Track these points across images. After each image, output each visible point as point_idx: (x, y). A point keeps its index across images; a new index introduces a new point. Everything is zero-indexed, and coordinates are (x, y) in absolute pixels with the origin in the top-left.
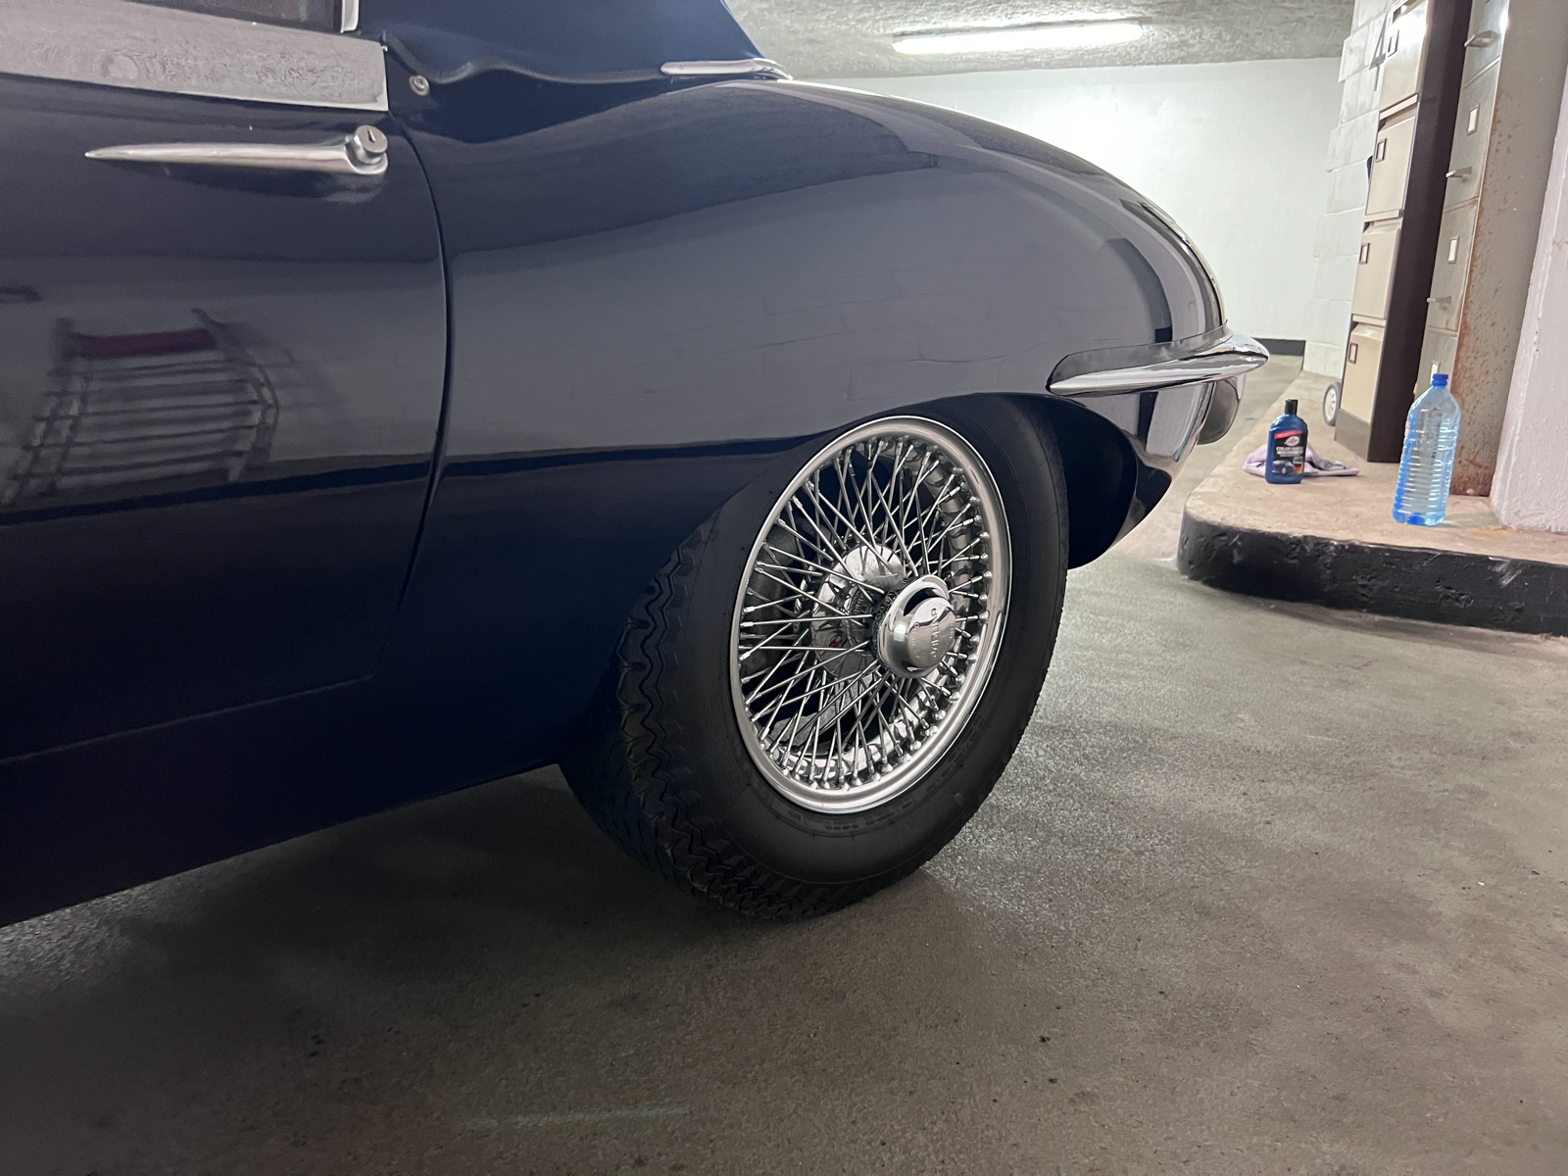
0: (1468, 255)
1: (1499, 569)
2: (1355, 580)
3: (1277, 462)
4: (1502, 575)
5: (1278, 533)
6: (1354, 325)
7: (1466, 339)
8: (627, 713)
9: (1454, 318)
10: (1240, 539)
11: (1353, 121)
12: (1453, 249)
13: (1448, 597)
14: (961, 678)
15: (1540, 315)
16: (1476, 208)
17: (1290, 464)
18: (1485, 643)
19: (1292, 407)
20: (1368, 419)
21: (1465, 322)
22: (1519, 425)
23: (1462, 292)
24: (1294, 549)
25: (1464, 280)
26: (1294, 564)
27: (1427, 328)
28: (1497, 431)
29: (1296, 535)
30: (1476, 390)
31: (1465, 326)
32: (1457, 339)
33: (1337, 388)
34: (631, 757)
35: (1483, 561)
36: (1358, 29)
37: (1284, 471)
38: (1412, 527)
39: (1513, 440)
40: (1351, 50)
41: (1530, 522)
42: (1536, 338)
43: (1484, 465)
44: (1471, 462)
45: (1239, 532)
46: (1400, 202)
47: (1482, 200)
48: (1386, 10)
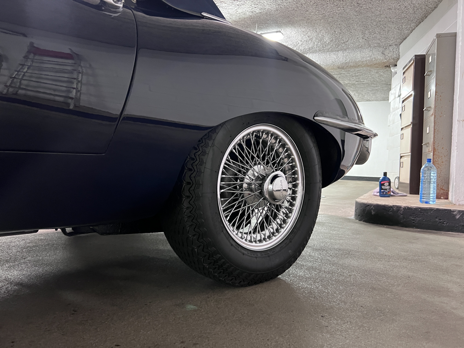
0: (433, 129)
2: (410, 218)
3: (382, 191)
4: (456, 215)
5: (385, 205)
6: (401, 157)
7: (435, 152)
8: (184, 198)
9: (431, 147)
10: (373, 207)
11: (394, 112)
12: (428, 130)
13: (440, 222)
14: (290, 215)
15: (456, 141)
16: (433, 116)
17: (386, 191)
19: (385, 174)
23: (432, 140)
24: (391, 209)
25: (432, 136)
26: (391, 214)
27: (423, 154)
28: (448, 179)
29: (391, 205)
31: (434, 149)
32: (432, 153)
33: (398, 178)
34: (185, 214)
35: (450, 210)
36: (393, 88)
37: (385, 193)
38: (426, 205)
39: (453, 179)
40: (392, 94)
41: (461, 203)
42: (456, 148)
43: (446, 189)
44: (442, 189)
45: (373, 205)
46: (411, 120)
47: (435, 114)
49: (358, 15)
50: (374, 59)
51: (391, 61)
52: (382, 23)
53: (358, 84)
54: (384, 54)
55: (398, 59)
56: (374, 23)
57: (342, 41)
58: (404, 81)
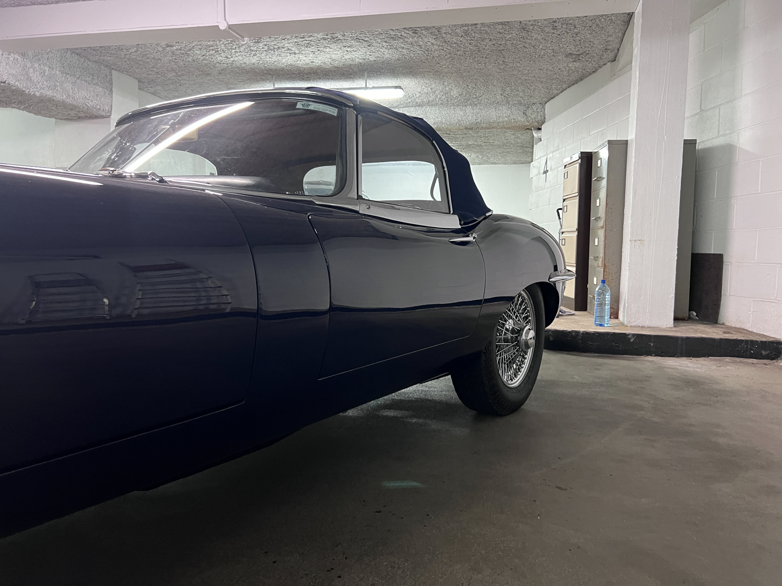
0: (602, 243)
2: (589, 343)
4: (630, 338)
5: (564, 330)
7: (606, 269)
9: (600, 263)
10: (552, 333)
11: (538, 192)
12: (596, 242)
13: (616, 346)
15: (629, 261)
16: (604, 229)
18: (628, 359)
20: (573, 296)
21: (604, 264)
22: (627, 295)
23: (602, 254)
24: (569, 335)
25: (603, 251)
26: (570, 339)
27: (589, 266)
28: (618, 297)
29: (570, 330)
30: (610, 285)
32: (603, 269)
35: (625, 335)
36: (536, 160)
38: (601, 327)
39: (625, 299)
40: (534, 167)
41: (633, 324)
42: (628, 268)
43: (616, 308)
44: (611, 307)
45: (551, 331)
46: (576, 226)
47: (606, 227)
48: (547, 154)
49: (501, 73)
50: (513, 121)
51: (534, 125)
52: (528, 81)
53: (486, 145)
54: (526, 115)
55: (543, 122)
56: (519, 81)
57: (475, 96)
58: (566, 177)
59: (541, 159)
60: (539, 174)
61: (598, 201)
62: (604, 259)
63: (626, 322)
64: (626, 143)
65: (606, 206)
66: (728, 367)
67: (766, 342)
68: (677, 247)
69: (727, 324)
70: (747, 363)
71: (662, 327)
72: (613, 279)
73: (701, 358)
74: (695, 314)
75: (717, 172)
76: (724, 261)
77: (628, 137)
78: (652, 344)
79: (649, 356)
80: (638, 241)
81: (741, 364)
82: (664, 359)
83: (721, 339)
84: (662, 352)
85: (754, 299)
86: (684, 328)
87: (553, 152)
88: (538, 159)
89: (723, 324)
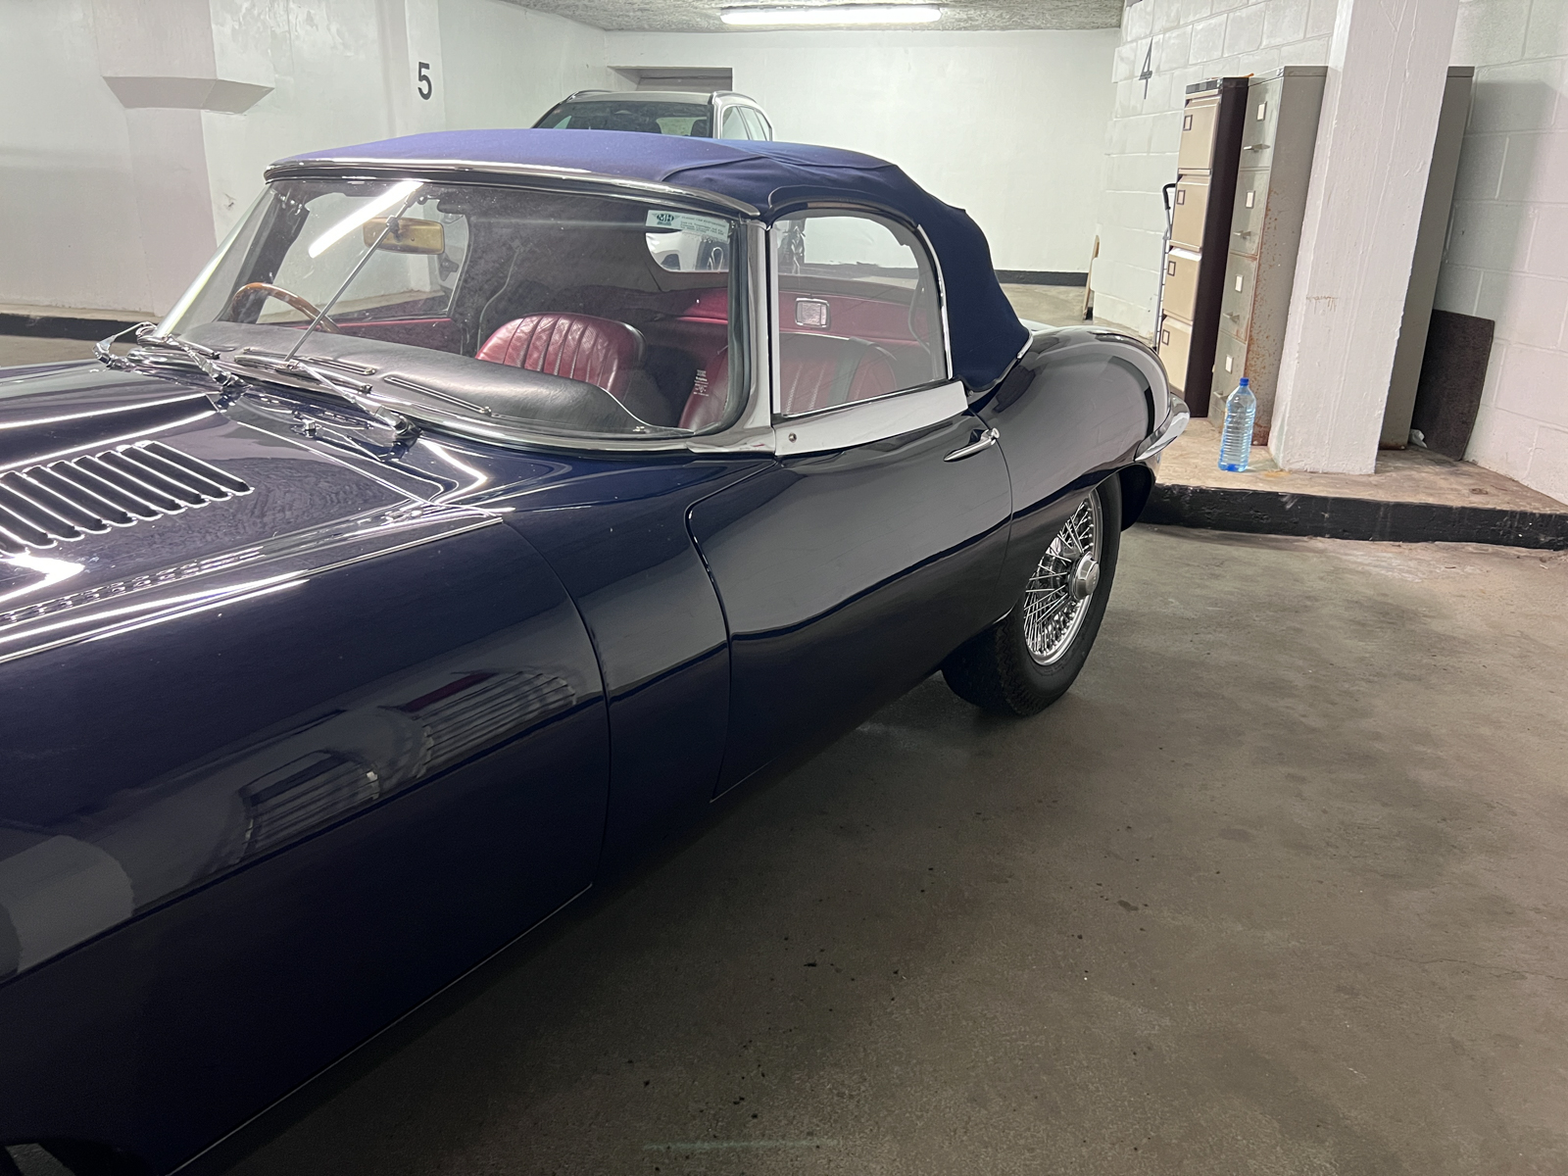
1: (1284, 499)
2: (1203, 509)
4: (1286, 503)
6: (1165, 317)
7: (1252, 346)
12: (1238, 284)
13: (1257, 517)
15: (1299, 340)
16: (1256, 263)
18: (1278, 544)
21: (1251, 336)
22: (1288, 408)
23: (1248, 316)
24: (1168, 495)
25: (1250, 306)
26: (1169, 503)
27: (1220, 331)
28: (1271, 404)
29: (1167, 484)
30: (1258, 378)
32: (1246, 346)
35: (1276, 495)
38: (1231, 474)
39: (1284, 415)
40: (1122, 59)
41: (1295, 467)
42: (1297, 355)
43: (1264, 426)
46: (1200, 243)
47: (1260, 257)
48: (1151, 34)
58: (1188, 127)
59: (1139, 42)
60: (1131, 76)
61: (1250, 195)
62: (1251, 327)
63: (1281, 461)
64: (1323, 72)
65: (1266, 215)
66: (1469, 569)
67: (1550, 516)
68: (1402, 313)
69: (1481, 464)
70: (1507, 557)
71: (1351, 473)
72: (1264, 368)
73: (1420, 544)
74: (1421, 436)
75: (1508, 139)
76: (1496, 334)
77: (1326, 59)
78: (1327, 515)
79: (1319, 538)
80: (1323, 301)
81: (1496, 559)
82: (1346, 546)
83: (1463, 508)
84: (1344, 531)
85: (1542, 424)
86: (1394, 474)
87: (1165, 31)
88: (1132, 42)
89: (1474, 464)
